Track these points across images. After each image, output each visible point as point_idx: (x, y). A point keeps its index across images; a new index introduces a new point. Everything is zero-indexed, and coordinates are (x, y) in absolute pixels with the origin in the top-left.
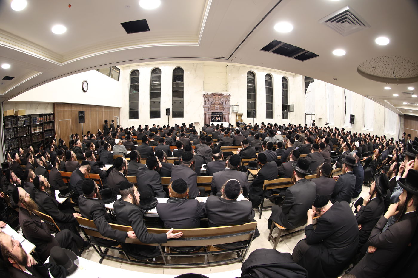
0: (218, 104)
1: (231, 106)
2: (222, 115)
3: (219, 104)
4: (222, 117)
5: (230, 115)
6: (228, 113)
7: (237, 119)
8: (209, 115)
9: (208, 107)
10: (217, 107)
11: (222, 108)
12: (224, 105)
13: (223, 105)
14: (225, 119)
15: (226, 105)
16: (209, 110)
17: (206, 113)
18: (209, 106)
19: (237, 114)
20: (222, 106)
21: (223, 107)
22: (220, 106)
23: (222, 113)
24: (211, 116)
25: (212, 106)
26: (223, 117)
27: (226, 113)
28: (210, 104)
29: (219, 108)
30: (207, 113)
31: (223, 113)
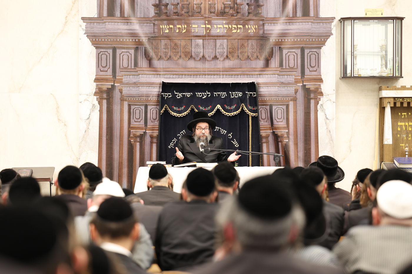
0: (219, 6)
1: (335, 27)
2: (254, 102)
3: (222, 14)
4: (256, 120)
5: (323, 100)
6: (307, 92)
7: (388, 139)
8: (138, 111)
9: (134, 35)
10: (208, 36)
11: (251, 46)
12: (274, 20)
13: (263, 21)
14: (277, 138)
15: (291, 19)
16: (143, 63)
17: (110, 92)
18: (137, 27)
19: (385, 93)
20: (252, 28)
21: (263, 38)
22: (237, 30)
23: (252, 87)
24: (153, 112)
25: (165, 28)
26: (264, 123)
27: (290, 90)
28: (152, 12)
29: (223, 46)
30: (126, 91)
31: (263, 90)
